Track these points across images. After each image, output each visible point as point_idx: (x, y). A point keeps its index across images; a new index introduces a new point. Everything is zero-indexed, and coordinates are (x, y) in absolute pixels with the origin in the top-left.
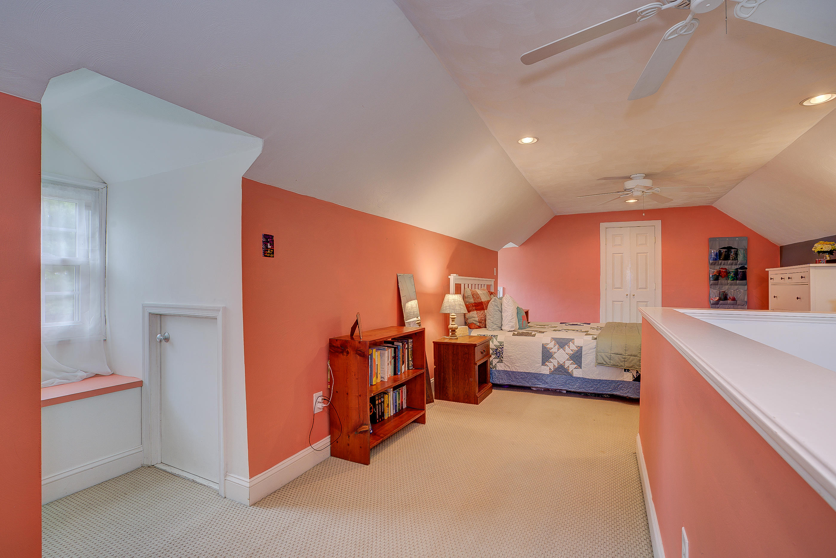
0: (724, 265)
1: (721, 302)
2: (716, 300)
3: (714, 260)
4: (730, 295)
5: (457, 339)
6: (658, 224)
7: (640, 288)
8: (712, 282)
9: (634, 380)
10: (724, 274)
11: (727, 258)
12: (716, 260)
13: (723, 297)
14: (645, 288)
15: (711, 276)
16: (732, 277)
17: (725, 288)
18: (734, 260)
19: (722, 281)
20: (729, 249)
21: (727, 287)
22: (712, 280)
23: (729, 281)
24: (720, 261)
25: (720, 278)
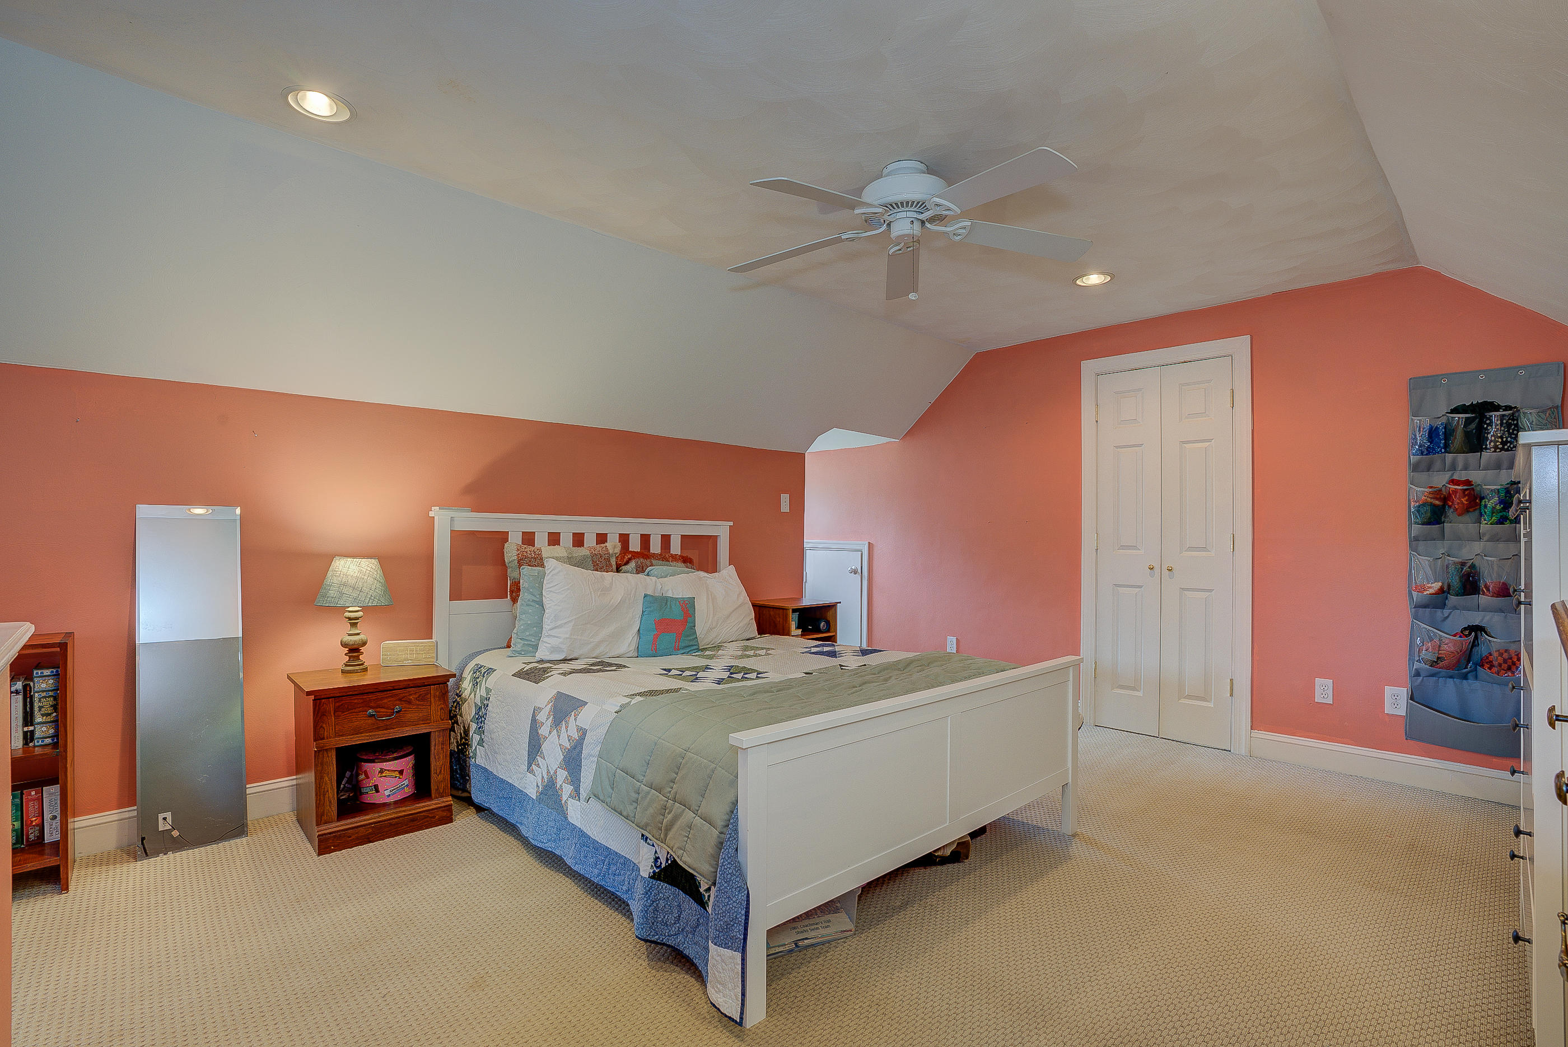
0: (1466, 468)
1: (1453, 600)
2: (1431, 591)
3: (1422, 454)
4: (1489, 577)
5: (365, 670)
6: (1240, 346)
7: (1191, 549)
8: (1416, 529)
9: (654, 876)
10: (1462, 503)
11: (1475, 442)
12: (1430, 451)
13: (1456, 583)
14: (1204, 549)
15: (1413, 510)
16: (1493, 511)
17: (1471, 551)
18: (1502, 449)
19: (1457, 524)
20: (1481, 410)
21: (1477, 547)
22: (1416, 523)
23: (1485, 527)
24: (1449, 457)
25: (1450, 513)
